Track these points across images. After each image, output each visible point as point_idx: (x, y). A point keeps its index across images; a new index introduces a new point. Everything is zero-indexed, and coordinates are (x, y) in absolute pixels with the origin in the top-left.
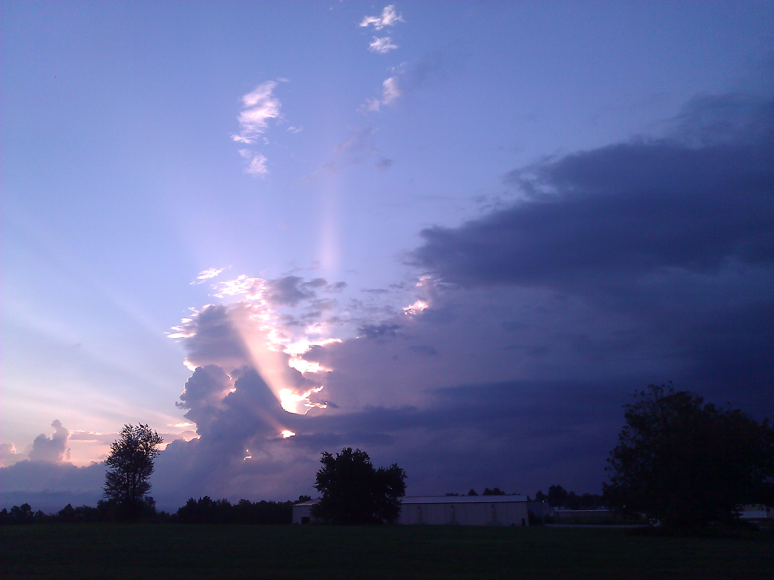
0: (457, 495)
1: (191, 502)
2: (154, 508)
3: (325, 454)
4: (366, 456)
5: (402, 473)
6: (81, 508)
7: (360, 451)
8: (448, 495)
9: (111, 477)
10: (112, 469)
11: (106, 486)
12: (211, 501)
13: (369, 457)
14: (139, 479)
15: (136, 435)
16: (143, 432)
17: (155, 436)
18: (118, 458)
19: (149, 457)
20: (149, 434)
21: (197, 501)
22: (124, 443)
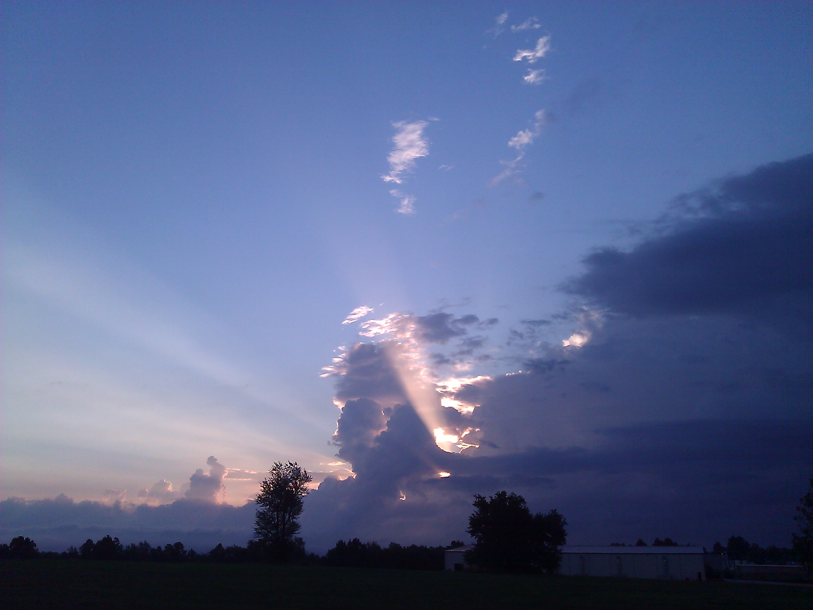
0: (623, 545)
1: (341, 544)
2: (303, 549)
3: (477, 497)
4: (522, 500)
5: (562, 520)
6: (232, 548)
7: (516, 495)
8: (613, 545)
9: (261, 516)
10: (262, 509)
11: (256, 526)
12: (360, 543)
13: (525, 502)
14: (288, 518)
15: (286, 473)
16: (293, 470)
17: (305, 474)
18: (268, 496)
19: (299, 496)
20: (298, 472)
21: (346, 543)
22: (274, 481)
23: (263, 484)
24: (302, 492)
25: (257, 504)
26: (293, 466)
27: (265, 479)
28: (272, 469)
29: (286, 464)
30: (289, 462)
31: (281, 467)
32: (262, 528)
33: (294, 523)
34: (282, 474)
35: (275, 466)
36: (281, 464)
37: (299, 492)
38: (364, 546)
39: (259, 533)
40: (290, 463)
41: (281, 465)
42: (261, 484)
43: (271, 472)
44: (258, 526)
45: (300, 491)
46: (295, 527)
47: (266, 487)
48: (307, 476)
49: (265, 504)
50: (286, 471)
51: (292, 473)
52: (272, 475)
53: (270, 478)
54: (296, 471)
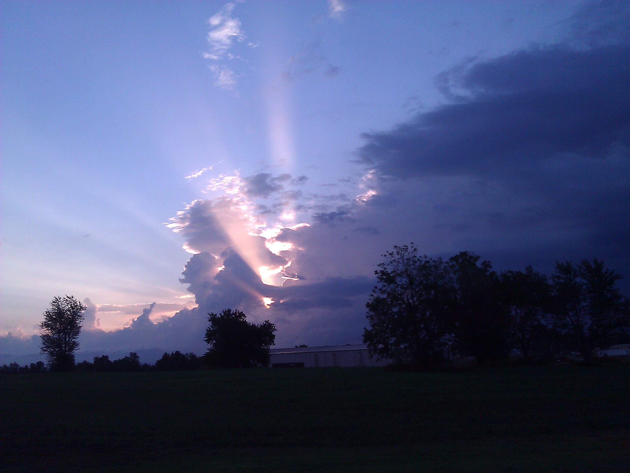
1: (166, 356)
2: (138, 361)
3: (211, 315)
4: (243, 315)
5: (273, 327)
7: (239, 311)
9: (46, 338)
11: (41, 345)
12: (181, 354)
13: (245, 316)
14: (69, 339)
15: (64, 305)
16: (70, 302)
17: (80, 305)
18: (50, 323)
19: (76, 321)
20: (75, 303)
21: (170, 354)
22: (54, 311)
23: (46, 313)
24: (79, 319)
25: (42, 329)
26: (71, 299)
27: (47, 310)
28: (52, 302)
29: (64, 298)
30: (66, 296)
31: (60, 300)
32: (48, 347)
33: (74, 342)
34: (61, 305)
35: (56, 299)
36: (60, 297)
38: (183, 356)
39: (46, 351)
40: (68, 297)
41: (60, 298)
42: (44, 314)
44: (45, 345)
45: (77, 318)
46: (75, 345)
47: (49, 316)
48: (81, 306)
49: (48, 329)
50: (65, 303)
51: (69, 304)
52: (53, 306)
53: (51, 309)
54: (73, 303)
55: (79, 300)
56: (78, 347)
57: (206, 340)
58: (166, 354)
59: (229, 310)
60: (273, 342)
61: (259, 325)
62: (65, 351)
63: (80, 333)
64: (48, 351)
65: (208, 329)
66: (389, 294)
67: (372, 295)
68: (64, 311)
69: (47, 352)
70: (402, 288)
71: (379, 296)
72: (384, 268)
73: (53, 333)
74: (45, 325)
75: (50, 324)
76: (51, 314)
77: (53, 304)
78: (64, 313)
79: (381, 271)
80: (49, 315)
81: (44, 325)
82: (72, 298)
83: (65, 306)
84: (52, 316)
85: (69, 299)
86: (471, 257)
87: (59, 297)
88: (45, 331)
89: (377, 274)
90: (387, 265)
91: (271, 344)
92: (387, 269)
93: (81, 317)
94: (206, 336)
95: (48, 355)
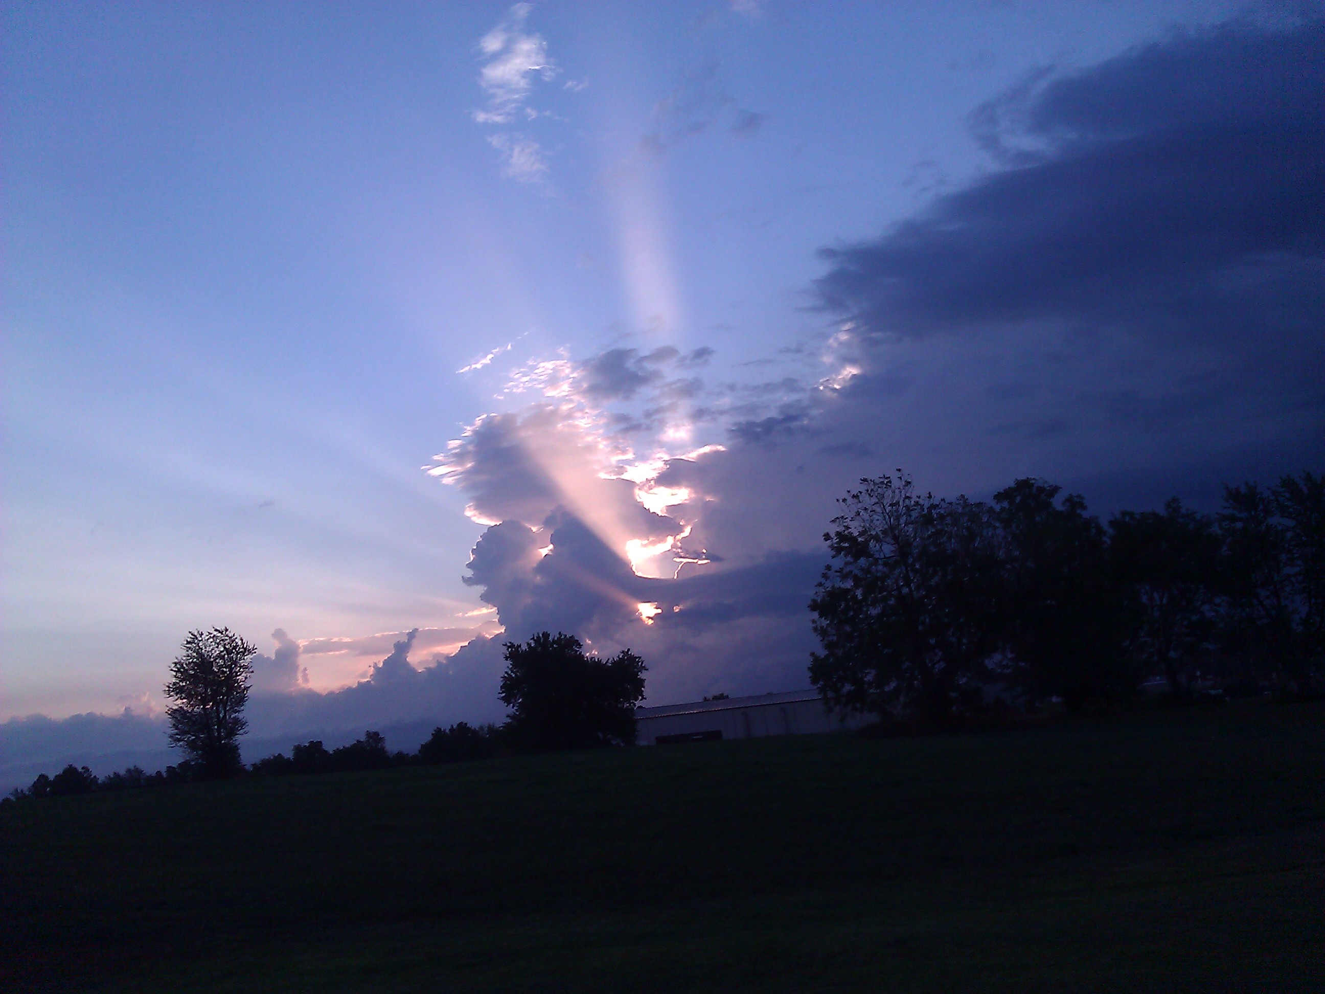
3: (509, 647)
4: (575, 643)
5: (639, 664)
7: (566, 636)
9: (178, 715)
10: (176, 704)
11: (171, 730)
12: (469, 729)
13: (579, 644)
14: (225, 713)
15: (210, 646)
16: (223, 640)
17: (243, 644)
18: (184, 684)
19: (238, 678)
20: (233, 642)
21: (447, 731)
22: (191, 660)
23: (174, 665)
24: (243, 672)
25: (169, 697)
26: (224, 633)
27: (177, 658)
28: (186, 643)
29: (209, 633)
30: (214, 628)
31: (201, 637)
32: (183, 733)
33: (236, 719)
34: (204, 648)
35: (193, 637)
36: (202, 632)
37: (238, 673)
38: (474, 732)
39: (179, 740)
40: (216, 630)
41: (202, 634)
42: (170, 667)
43: (185, 646)
44: (176, 729)
45: (239, 670)
46: (238, 725)
47: (180, 669)
48: (245, 646)
49: (182, 696)
50: (211, 642)
51: (221, 644)
52: (187, 651)
53: (185, 656)
54: (228, 641)
55: (240, 636)
56: (245, 729)
57: (503, 699)
58: (439, 730)
59: (546, 635)
60: (641, 693)
61: (610, 661)
62: (220, 738)
63: (247, 700)
64: (185, 741)
65: (506, 675)
66: (856, 579)
67: (820, 585)
68: (212, 660)
69: (181, 743)
70: (885, 564)
71: (837, 586)
72: (844, 526)
73: (192, 705)
74: (176, 690)
75: (184, 686)
76: (185, 666)
77: (188, 646)
78: (212, 662)
79: (838, 534)
80: (182, 670)
81: (172, 689)
82: (226, 632)
83: (212, 649)
84: (187, 670)
85: (219, 634)
86: (1041, 490)
87: (199, 632)
88: (178, 703)
89: (829, 539)
90: (851, 520)
91: (638, 698)
92: (851, 528)
93: (246, 668)
94: (503, 690)
95: (185, 748)
